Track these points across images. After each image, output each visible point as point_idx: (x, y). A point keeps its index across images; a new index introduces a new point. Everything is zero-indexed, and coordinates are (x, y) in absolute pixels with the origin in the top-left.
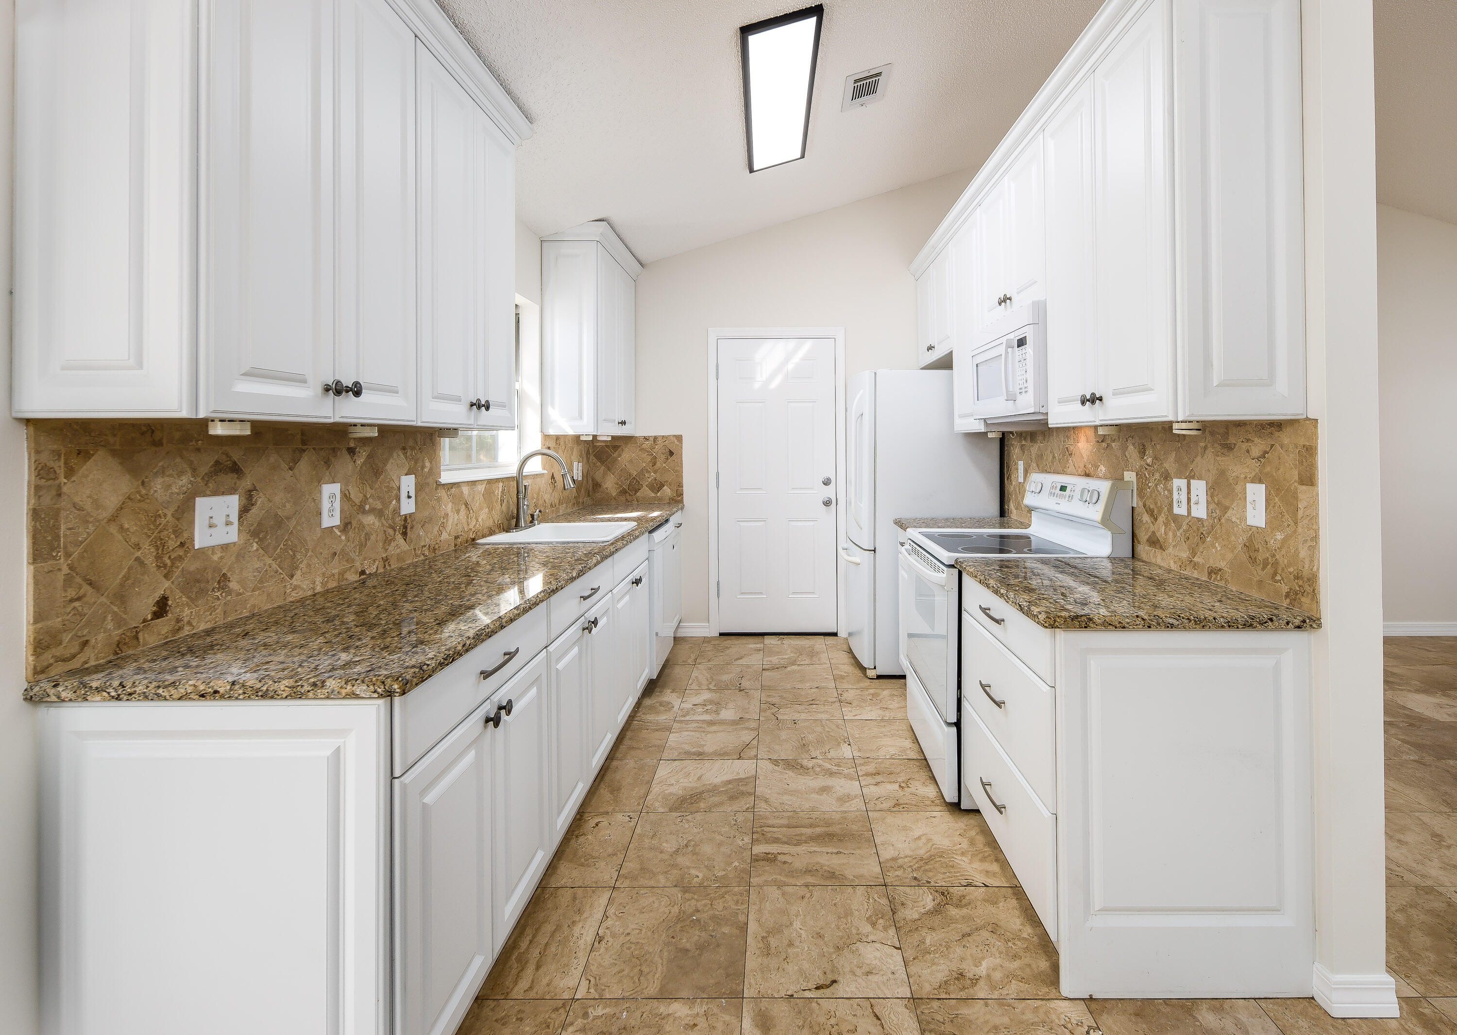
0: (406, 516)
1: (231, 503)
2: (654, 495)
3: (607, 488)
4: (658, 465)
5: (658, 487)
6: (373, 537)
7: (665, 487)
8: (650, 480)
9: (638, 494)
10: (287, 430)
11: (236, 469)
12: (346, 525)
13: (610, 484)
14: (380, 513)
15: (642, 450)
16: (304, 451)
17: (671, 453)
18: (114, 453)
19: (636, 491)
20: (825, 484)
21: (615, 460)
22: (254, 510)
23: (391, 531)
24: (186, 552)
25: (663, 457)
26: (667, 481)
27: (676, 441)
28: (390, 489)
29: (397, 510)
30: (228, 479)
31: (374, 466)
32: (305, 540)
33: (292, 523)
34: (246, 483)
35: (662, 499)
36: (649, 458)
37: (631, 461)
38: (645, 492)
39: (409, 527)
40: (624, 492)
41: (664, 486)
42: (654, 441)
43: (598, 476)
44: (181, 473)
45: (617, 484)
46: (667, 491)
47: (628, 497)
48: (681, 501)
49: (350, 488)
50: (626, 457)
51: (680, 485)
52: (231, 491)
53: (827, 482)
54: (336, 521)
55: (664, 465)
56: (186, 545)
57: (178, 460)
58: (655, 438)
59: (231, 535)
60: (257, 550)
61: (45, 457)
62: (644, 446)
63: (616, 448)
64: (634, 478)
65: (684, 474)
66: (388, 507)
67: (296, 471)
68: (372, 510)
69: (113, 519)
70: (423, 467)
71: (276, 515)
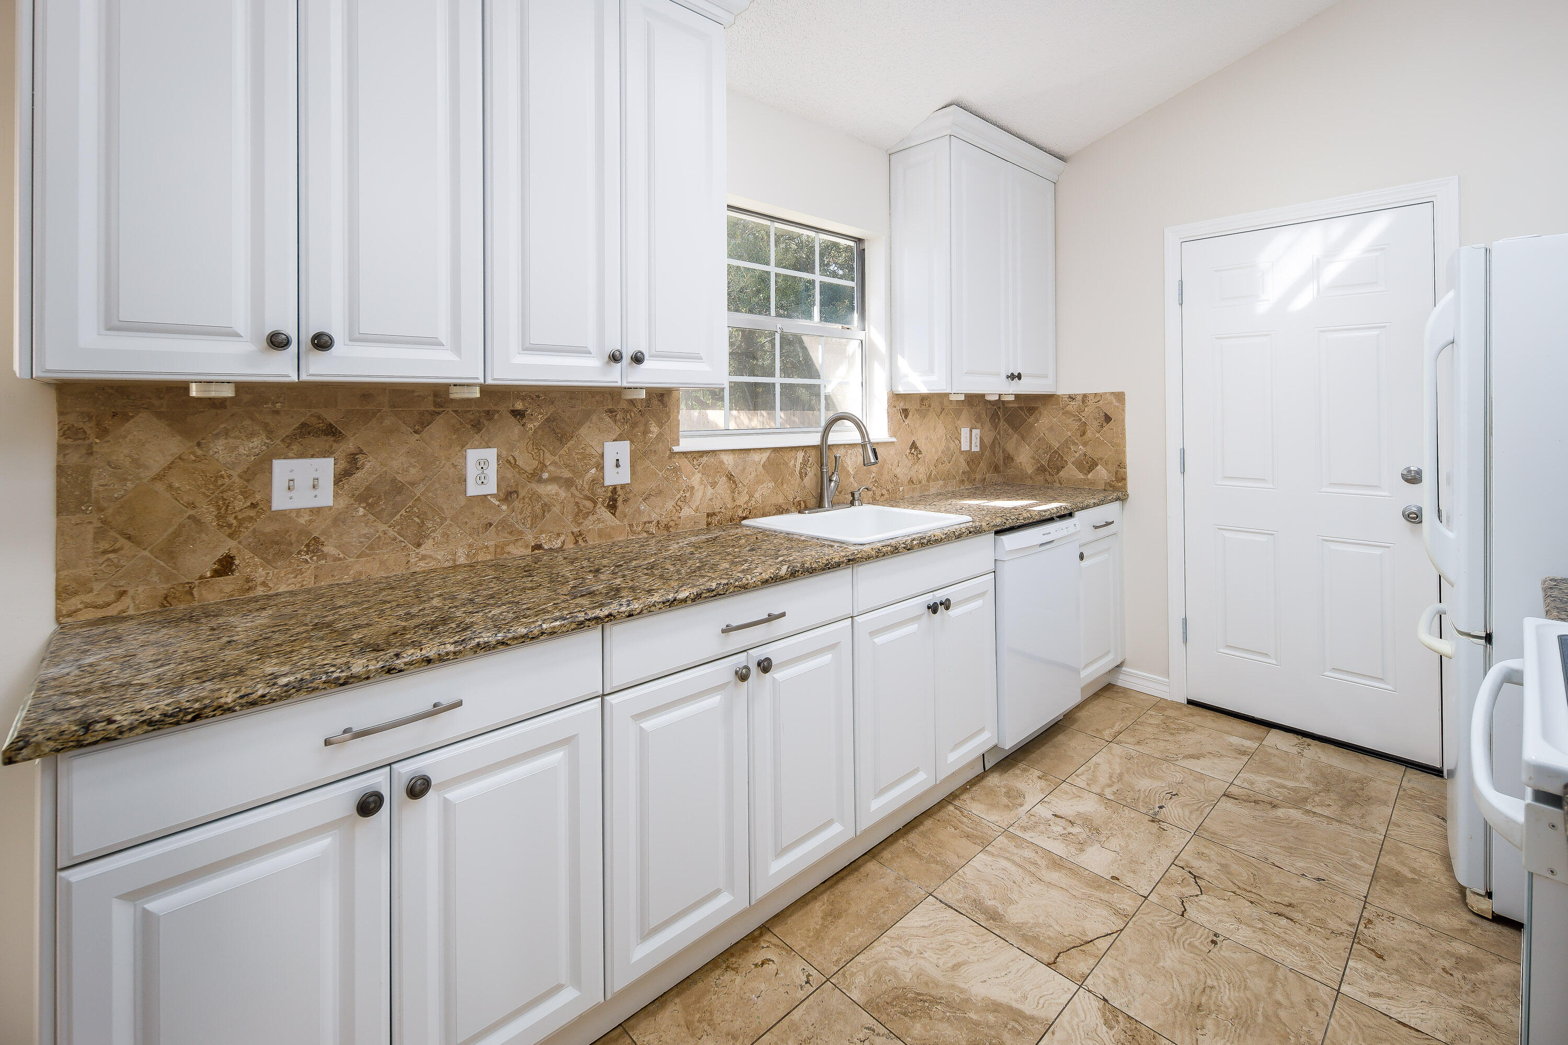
0: (615, 489)
1: (325, 468)
2: (1083, 477)
3: (1020, 463)
4: (1089, 434)
5: (1089, 465)
6: (556, 509)
7: (1099, 467)
8: (1077, 455)
9: (1061, 474)
10: (413, 391)
11: (332, 432)
12: (508, 495)
13: (1025, 458)
14: (568, 483)
15: (1067, 413)
16: (439, 413)
17: (1108, 419)
18: (159, 415)
19: (1059, 470)
20: (1407, 481)
21: (1032, 426)
22: (359, 475)
23: (589, 504)
24: (259, 514)
25: (1096, 424)
26: (1101, 459)
27: (1114, 401)
28: (585, 457)
29: (598, 481)
30: (323, 442)
31: (557, 431)
32: (442, 509)
33: (419, 491)
34: (350, 445)
35: (1093, 483)
36: (1076, 425)
37: (1051, 429)
38: (1071, 472)
39: (620, 500)
40: (1041, 470)
41: (1097, 465)
42: (1083, 402)
43: (1010, 446)
44: (252, 435)
45: (1033, 458)
46: (1102, 473)
47: (1048, 477)
48: (1124, 489)
49: (516, 454)
50: (1045, 422)
51: (1121, 465)
52: (325, 454)
53: (1413, 478)
54: (491, 488)
55: (1098, 435)
56: (261, 506)
57: (247, 422)
58: (1085, 396)
59: (326, 497)
60: (365, 515)
61: (71, 419)
62: (1069, 408)
63: (1032, 410)
64: (1056, 452)
65: (1128, 449)
66: (581, 476)
67: (424, 434)
68: (553, 479)
69: (159, 477)
70: (646, 432)
71: (394, 480)
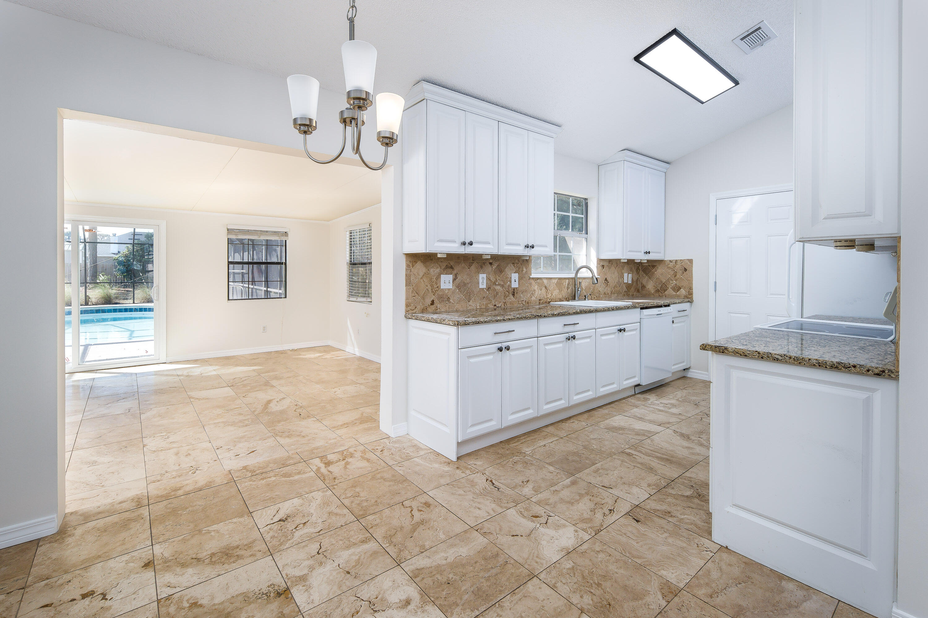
0: (514, 288)
1: (451, 277)
2: (675, 293)
3: (649, 288)
4: (678, 276)
5: (677, 289)
6: (499, 294)
8: (673, 285)
9: (666, 292)
11: (453, 268)
12: (488, 288)
13: (650, 286)
14: (502, 286)
15: (669, 268)
16: (473, 263)
17: (686, 270)
21: (653, 273)
22: (457, 280)
23: (507, 293)
24: (439, 289)
25: (681, 272)
26: (683, 286)
27: (688, 263)
28: (507, 278)
29: (510, 286)
30: (450, 270)
31: (500, 269)
32: (474, 291)
33: (469, 285)
34: (455, 272)
35: (679, 295)
36: (672, 273)
37: (662, 274)
38: (670, 291)
39: (515, 292)
40: (658, 291)
41: (681, 288)
42: (676, 263)
43: (644, 282)
44: (437, 268)
45: (654, 286)
46: (683, 292)
47: (660, 294)
48: (692, 298)
49: (490, 276)
50: (660, 271)
51: (691, 289)
52: (451, 274)
54: (484, 286)
55: (681, 277)
56: (438, 287)
57: (437, 264)
58: (676, 261)
59: (451, 286)
60: (458, 292)
61: (408, 263)
62: (670, 266)
63: (654, 266)
64: (664, 283)
65: (694, 282)
66: (506, 284)
67: (471, 269)
68: (499, 285)
69: (422, 278)
70: (522, 271)
71: (464, 282)
